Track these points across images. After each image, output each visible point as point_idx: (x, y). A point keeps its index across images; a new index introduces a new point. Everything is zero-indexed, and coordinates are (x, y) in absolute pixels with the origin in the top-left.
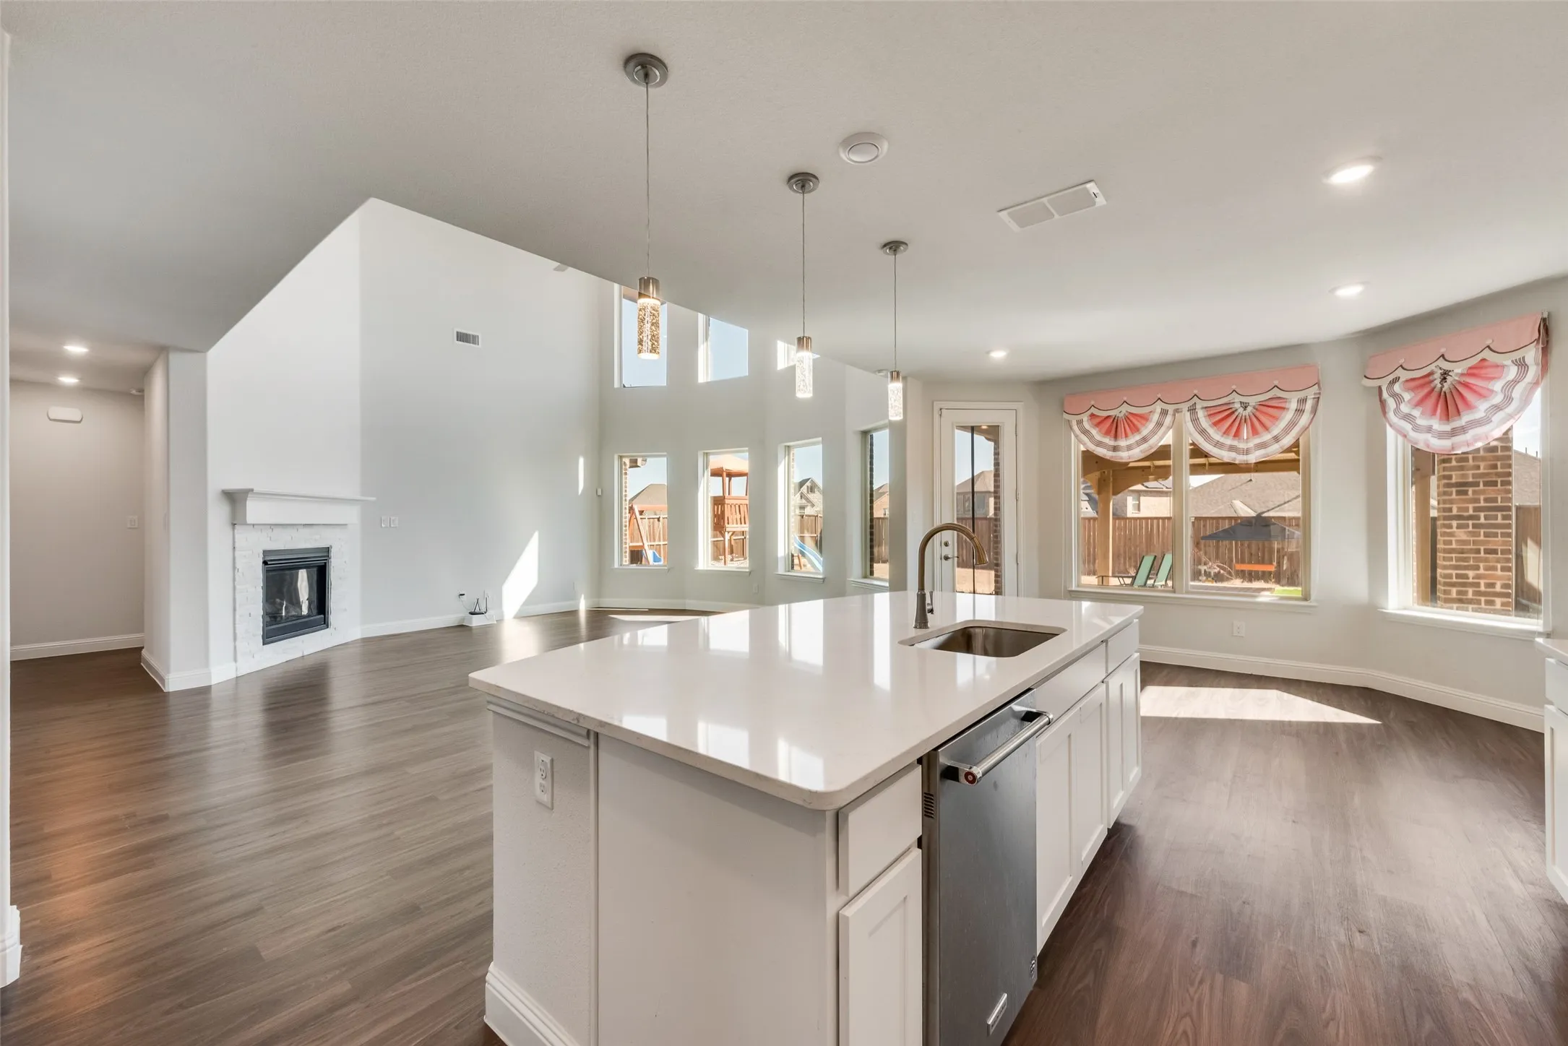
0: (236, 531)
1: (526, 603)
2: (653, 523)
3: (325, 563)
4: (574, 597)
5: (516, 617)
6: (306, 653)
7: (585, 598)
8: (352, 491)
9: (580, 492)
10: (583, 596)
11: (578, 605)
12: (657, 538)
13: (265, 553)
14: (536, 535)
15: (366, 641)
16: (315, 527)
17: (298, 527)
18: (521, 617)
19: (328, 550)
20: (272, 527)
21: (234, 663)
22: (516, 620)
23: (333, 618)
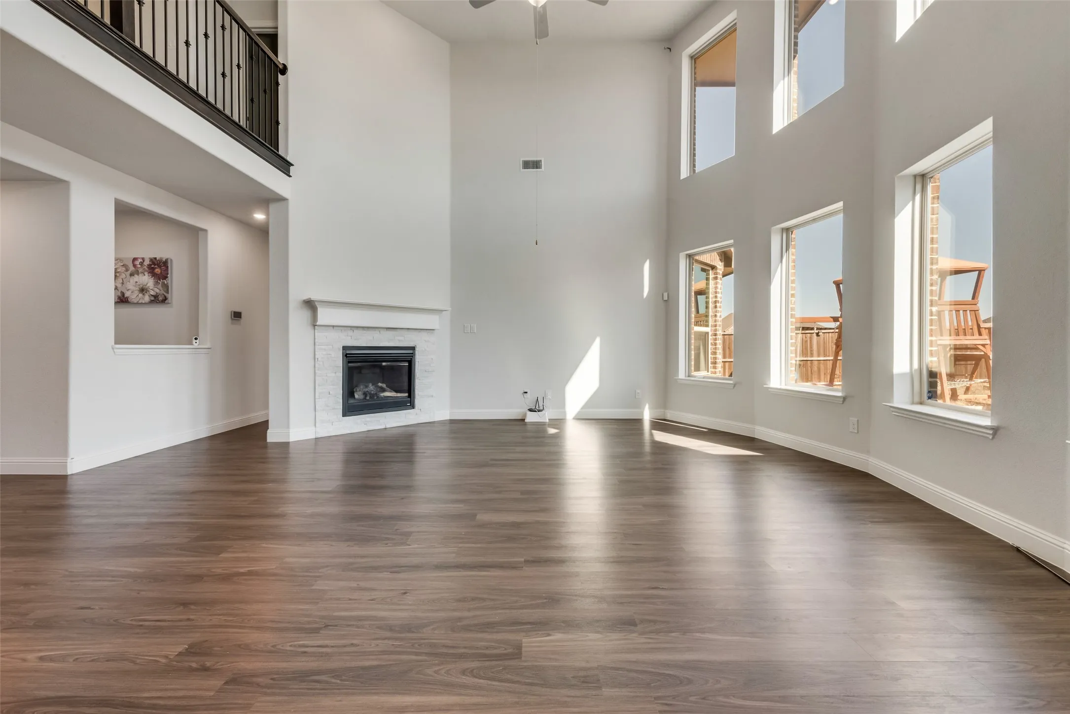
0: (316, 331)
1: (586, 406)
2: (811, 338)
3: (411, 358)
4: (639, 406)
5: (574, 419)
6: (388, 426)
7: (650, 408)
8: (441, 301)
9: (645, 294)
10: (647, 406)
11: (642, 413)
12: (815, 352)
13: (344, 348)
14: (598, 341)
15: (452, 422)
16: (398, 330)
17: (380, 329)
18: (579, 418)
19: (413, 348)
20: (352, 329)
21: (314, 428)
22: (574, 420)
23: (417, 402)
